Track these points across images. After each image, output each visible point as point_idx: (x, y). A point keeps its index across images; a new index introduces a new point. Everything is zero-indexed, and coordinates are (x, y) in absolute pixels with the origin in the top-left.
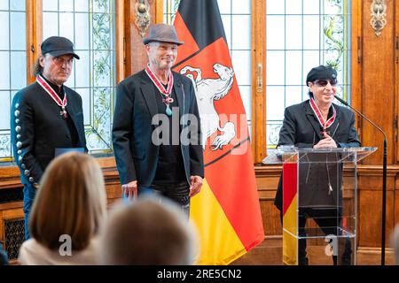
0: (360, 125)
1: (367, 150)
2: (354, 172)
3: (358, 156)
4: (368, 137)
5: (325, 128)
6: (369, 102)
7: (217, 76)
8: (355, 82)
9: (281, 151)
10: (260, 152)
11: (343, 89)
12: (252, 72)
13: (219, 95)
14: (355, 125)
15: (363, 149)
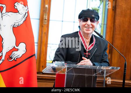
0: (111, 52)
1: (113, 68)
2: (103, 83)
3: (107, 73)
4: (115, 60)
5: (87, 50)
6: (118, 37)
7: (16, 11)
8: (109, 23)
9: (55, 65)
10: (42, 64)
11: (101, 27)
12: (41, 10)
13: (17, 24)
14: (107, 51)
15: (110, 68)
